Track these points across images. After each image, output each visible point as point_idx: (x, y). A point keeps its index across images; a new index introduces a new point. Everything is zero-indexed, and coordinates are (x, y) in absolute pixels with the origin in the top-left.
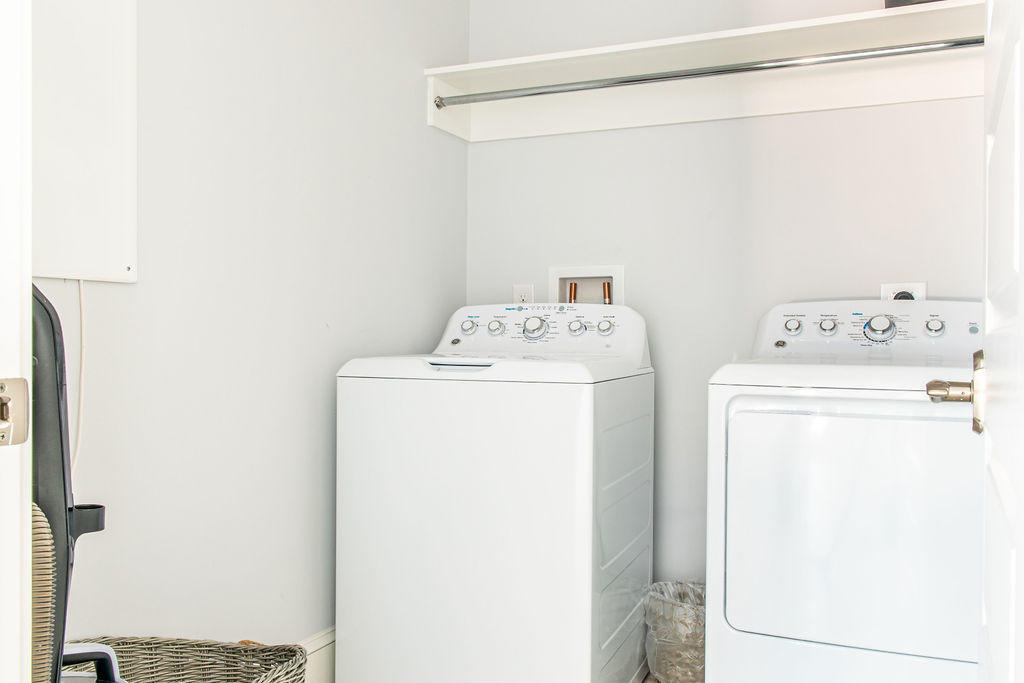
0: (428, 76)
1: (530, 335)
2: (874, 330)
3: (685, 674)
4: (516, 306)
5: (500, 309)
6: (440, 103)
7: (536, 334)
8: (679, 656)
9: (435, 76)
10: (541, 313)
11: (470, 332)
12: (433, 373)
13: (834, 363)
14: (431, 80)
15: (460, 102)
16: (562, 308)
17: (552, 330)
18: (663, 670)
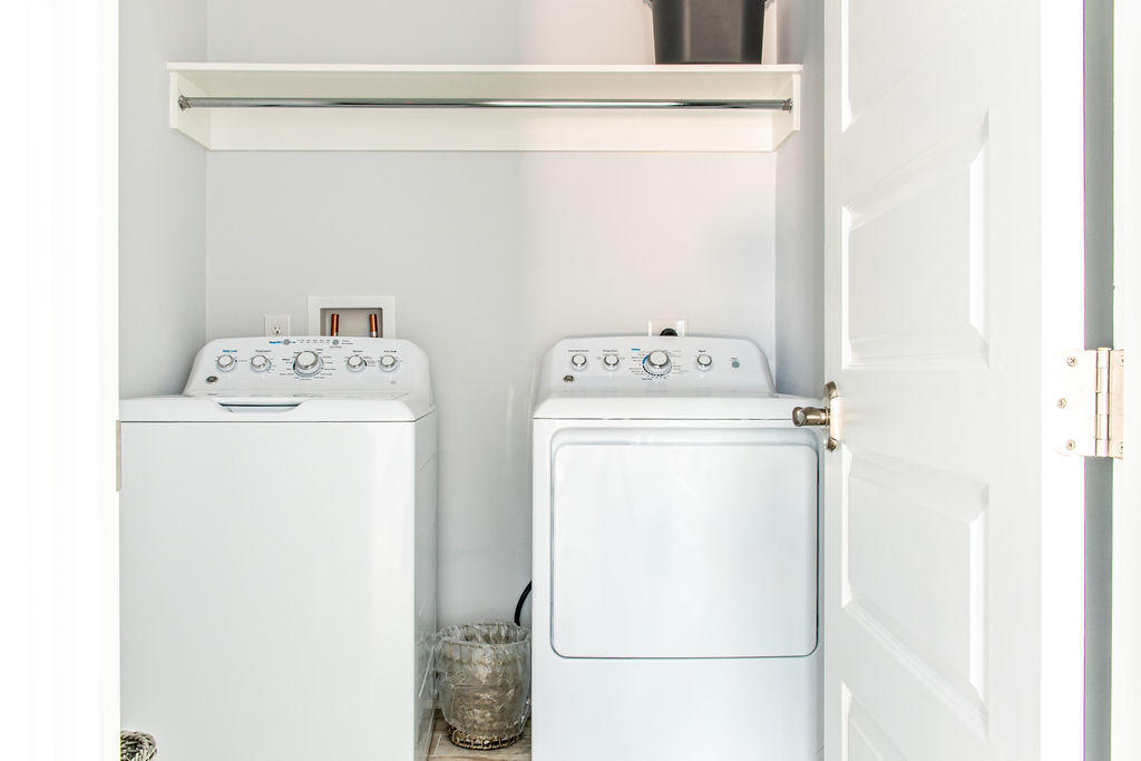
0: (173, 71)
1: (301, 370)
2: (653, 365)
3: (483, 717)
4: (282, 339)
5: (262, 343)
6: (184, 104)
7: (310, 370)
8: (478, 698)
9: (179, 71)
10: (313, 347)
11: (229, 368)
12: (224, 414)
13: (616, 396)
14: (174, 78)
15: (204, 105)
16: (336, 342)
17: (326, 366)
18: (459, 716)
